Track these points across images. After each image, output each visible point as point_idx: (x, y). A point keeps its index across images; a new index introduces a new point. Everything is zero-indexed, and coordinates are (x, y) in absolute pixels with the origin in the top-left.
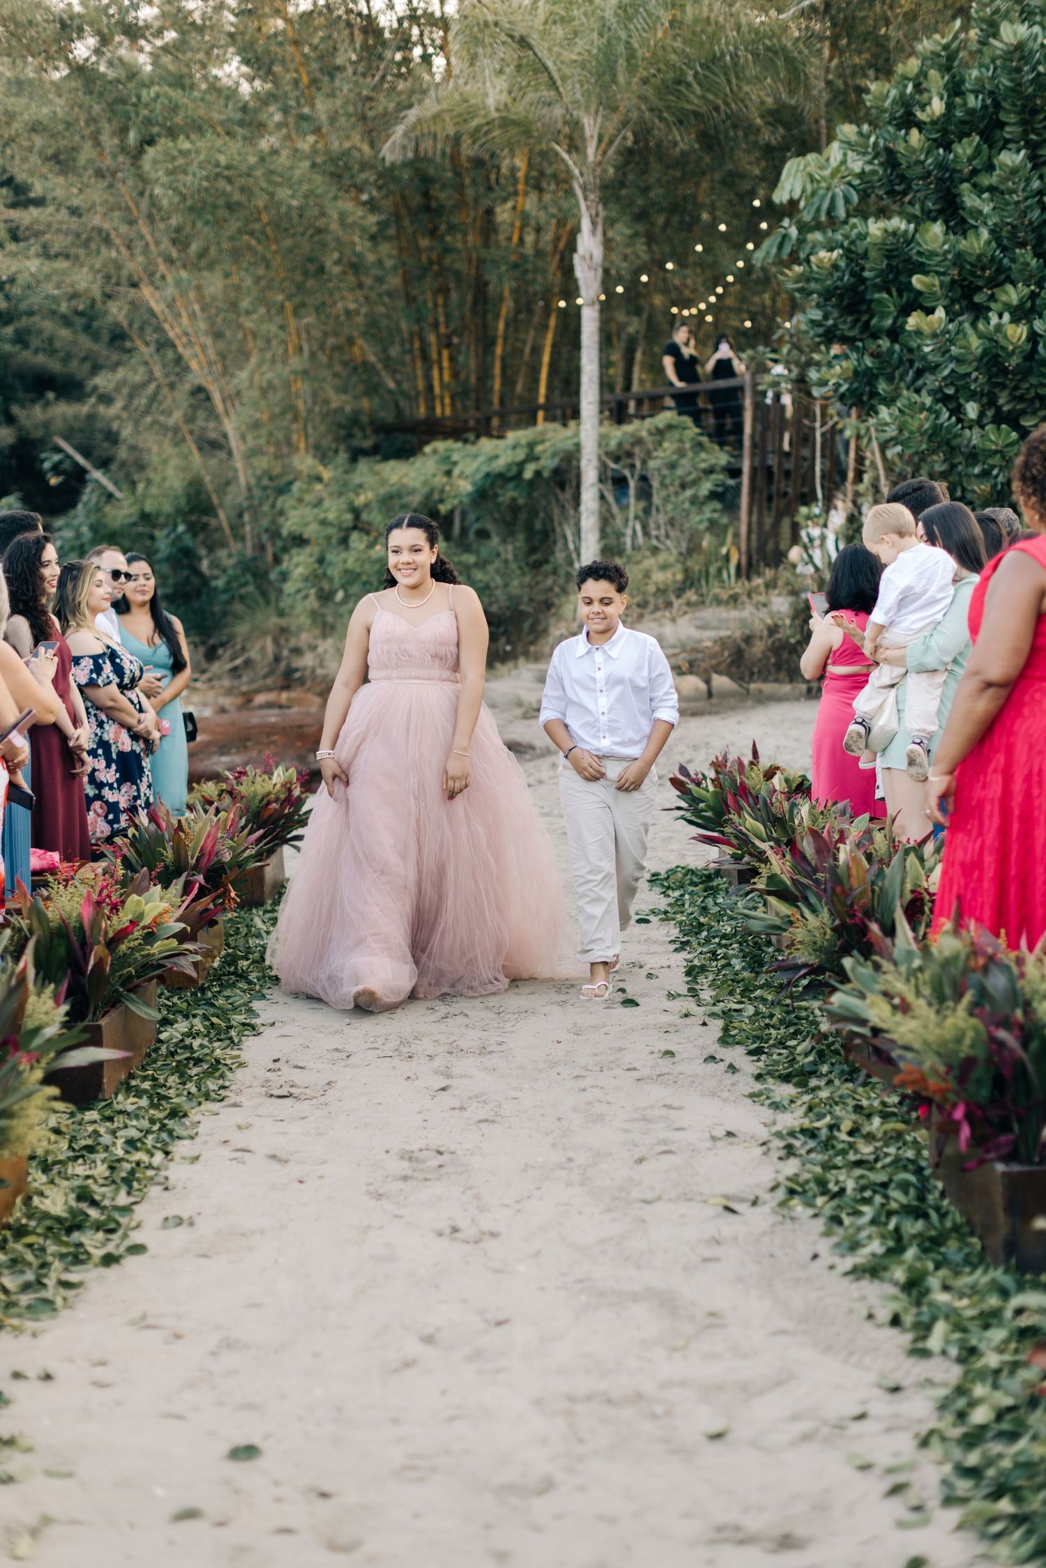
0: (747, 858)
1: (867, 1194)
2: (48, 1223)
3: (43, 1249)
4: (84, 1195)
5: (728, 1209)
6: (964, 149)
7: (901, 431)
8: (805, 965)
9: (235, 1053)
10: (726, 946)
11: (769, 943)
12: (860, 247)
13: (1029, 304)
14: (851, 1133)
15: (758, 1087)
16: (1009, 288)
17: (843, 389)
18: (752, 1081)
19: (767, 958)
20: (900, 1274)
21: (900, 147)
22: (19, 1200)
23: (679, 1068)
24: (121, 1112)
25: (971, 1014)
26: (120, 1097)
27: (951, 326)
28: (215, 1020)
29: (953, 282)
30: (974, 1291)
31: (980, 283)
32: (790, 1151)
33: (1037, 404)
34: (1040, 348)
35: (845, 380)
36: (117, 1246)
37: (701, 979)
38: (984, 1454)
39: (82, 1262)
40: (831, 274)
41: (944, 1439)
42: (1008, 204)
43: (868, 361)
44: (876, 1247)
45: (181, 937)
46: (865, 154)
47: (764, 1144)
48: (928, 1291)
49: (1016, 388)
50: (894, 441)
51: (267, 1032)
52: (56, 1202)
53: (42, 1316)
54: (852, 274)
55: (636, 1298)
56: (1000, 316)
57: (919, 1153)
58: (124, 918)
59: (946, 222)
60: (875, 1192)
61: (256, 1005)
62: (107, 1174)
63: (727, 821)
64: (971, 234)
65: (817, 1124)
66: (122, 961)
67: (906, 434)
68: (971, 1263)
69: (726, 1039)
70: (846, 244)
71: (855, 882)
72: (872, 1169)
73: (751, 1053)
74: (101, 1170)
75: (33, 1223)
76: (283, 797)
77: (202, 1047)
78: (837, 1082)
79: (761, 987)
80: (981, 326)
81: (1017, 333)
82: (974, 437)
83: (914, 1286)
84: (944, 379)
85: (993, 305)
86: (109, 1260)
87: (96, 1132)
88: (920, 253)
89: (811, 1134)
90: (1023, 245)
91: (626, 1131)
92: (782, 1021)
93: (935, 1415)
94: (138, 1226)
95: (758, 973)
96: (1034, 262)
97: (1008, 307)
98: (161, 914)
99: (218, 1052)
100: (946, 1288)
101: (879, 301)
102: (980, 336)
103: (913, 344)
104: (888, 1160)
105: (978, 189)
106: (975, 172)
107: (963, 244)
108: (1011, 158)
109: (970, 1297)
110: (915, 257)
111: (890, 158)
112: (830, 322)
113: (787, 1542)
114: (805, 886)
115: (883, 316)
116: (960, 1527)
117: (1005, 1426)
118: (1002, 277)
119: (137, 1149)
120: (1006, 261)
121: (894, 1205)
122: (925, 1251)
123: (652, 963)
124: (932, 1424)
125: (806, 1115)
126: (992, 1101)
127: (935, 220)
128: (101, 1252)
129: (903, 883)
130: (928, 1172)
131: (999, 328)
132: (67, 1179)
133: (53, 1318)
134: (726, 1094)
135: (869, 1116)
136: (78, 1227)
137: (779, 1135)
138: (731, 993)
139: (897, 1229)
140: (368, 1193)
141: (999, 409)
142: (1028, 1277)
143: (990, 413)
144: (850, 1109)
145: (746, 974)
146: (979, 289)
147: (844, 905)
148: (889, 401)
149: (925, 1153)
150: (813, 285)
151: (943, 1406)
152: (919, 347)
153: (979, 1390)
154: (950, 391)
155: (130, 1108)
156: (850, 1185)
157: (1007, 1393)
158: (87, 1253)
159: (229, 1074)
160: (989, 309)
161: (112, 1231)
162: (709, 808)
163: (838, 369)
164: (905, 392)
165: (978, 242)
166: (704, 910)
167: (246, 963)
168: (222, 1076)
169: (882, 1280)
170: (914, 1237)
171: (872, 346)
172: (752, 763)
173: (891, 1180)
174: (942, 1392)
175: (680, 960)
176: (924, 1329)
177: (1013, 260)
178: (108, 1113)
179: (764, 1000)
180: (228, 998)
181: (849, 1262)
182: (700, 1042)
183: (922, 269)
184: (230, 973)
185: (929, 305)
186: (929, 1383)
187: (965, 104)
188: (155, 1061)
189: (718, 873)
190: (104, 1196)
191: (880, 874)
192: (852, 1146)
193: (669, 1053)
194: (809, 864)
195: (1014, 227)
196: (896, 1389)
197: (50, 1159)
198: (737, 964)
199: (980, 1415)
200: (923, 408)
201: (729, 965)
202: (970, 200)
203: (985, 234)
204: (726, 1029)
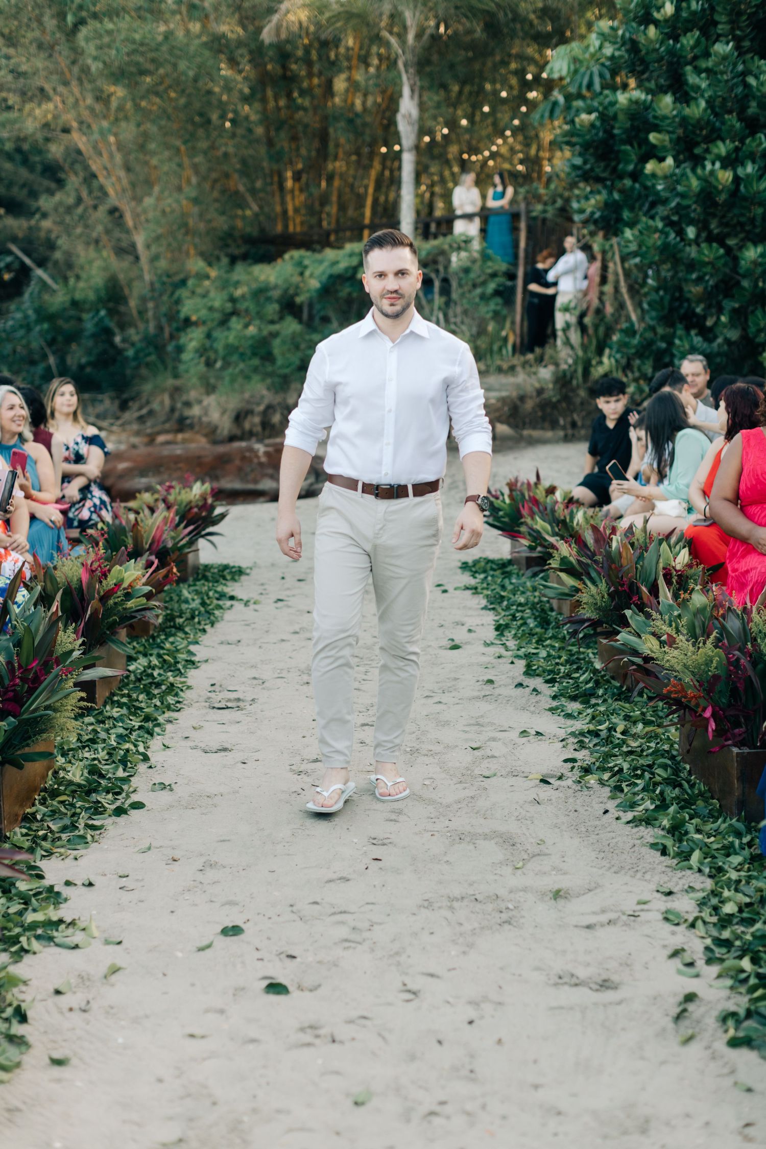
0: (539, 549)
1: (639, 772)
2: (73, 788)
3: (72, 805)
4: (94, 771)
5: (544, 781)
6: (689, 40)
7: (640, 246)
8: (589, 620)
9: (183, 680)
10: (522, 611)
11: (552, 610)
12: (611, 111)
13: (734, 156)
14: (623, 733)
15: (555, 704)
16: (720, 144)
17: (597, 215)
18: (550, 700)
19: (552, 619)
20: (666, 823)
21: (642, 39)
22: (50, 773)
23: (497, 691)
24: (109, 718)
25: (716, 647)
26: (108, 708)
27: (677, 171)
28: (166, 657)
29: (679, 139)
30: (717, 832)
31: (699, 139)
32: (582, 745)
33: (738, 229)
34: (742, 188)
35: (599, 209)
36: (123, 803)
37: (506, 633)
38: (733, 932)
39: (101, 813)
40: (589, 131)
41: (705, 922)
42: (720, 81)
43: (616, 196)
44: (649, 805)
45: (149, 596)
46: (614, 43)
47: (562, 741)
48: (687, 833)
49: (724, 216)
50: (635, 254)
51: (203, 666)
52: (76, 774)
53: (78, 847)
54: (605, 131)
55: (486, 837)
56: (713, 164)
57: (672, 746)
58: (110, 582)
59: (674, 94)
60: (644, 771)
61: (192, 648)
62: (107, 757)
63: (522, 523)
64: (692, 104)
65: (600, 727)
66: (109, 612)
67: (644, 249)
68: (713, 816)
69: (529, 672)
70: (601, 109)
71: (624, 562)
72: (640, 756)
73: (547, 682)
74: (102, 755)
75: (62, 788)
76: (200, 503)
77: (160, 675)
78: (610, 701)
79: (550, 638)
80: (699, 171)
81: (725, 177)
82: (692, 252)
83: (676, 830)
84: (671, 209)
85: (708, 156)
86: (120, 812)
87: (94, 731)
88: (655, 117)
89: (596, 734)
90: (730, 112)
91: (466, 732)
92: (567, 661)
93: (698, 909)
94: (135, 791)
95: (546, 629)
96: (738, 125)
97: (719, 157)
98: (135, 580)
99: (171, 679)
100: (698, 831)
101: (625, 152)
102: (699, 178)
103: (649, 184)
104: (651, 751)
105: (698, 71)
106: (695, 58)
107: (687, 111)
108: (722, 48)
109: (715, 836)
110: (652, 120)
111: (633, 46)
112: (588, 166)
113: (605, 985)
114: (587, 565)
115: (628, 162)
116: (719, 976)
117: (745, 915)
118: (715, 136)
119: (126, 741)
120: (718, 124)
121: (658, 779)
122: (682, 808)
123: (471, 622)
124: (696, 914)
125: (590, 722)
126: (730, 705)
127: (666, 93)
128: (113, 807)
129: (657, 562)
130: (679, 758)
131: (712, 172)
132: (81, 761)
133: (86, 848)
134: (532, 709)
135: (635, 723)
136: (95, 791)
137: (573, 734)
138: (530, 642)
139: (662, 793)
140: (291, 770)
141: (710, 232)
142: (753, 824)
143: (704, 235)
144: (621, 717)
145: (538, 630)
146: (697, 144)
147: (617, 577)
148: (631, 225)
149: (676, 746)
150: (574, 140)
151: (702, 904)
152: (654, 186)
153: (726, 893)
154: (675, 218)
155: (116, 715)
156: (626, 766)
157: (745, 895)
158: (103, 806)
159: (181, 693)
160: (705, 159)
161: (118, 793)
162: (506, 515)
163: (592, 201)
164: (644, 219)
165: (698, 109)
166: (503, 587)
167: (181, 620)
168: (176, 695)
169: (654, 826)
170: (673, 798)
171: (619, 185)
172: (536, 484)
173: (654, 764)
174: (701, 895)
175: (489, 619)
176: (685, 856)
177: (723, 123)
178: (100, 718)
179: (553, 647)
180: (172, 643)
181: (630, 816)
182: (511, 674)
183: (656, 128)
184: (171, 627)
185: (661, 155)
186: (692, 889)
187: (689, 7)
188: (128, 684)
189: (510, 562)
190: (108, 771)
191: (641, 557)
192: (624, 741)
193: (490, 682)
194: (590, 550)
195: (724, 99)
196: (670, 893)
197: (66, 748)
198: (532, 623)
199: (729, 908)
200: (656, 230)
201: (525, 624)
202: (692, 79)
203: (703, 104)
204: (528, 666)
